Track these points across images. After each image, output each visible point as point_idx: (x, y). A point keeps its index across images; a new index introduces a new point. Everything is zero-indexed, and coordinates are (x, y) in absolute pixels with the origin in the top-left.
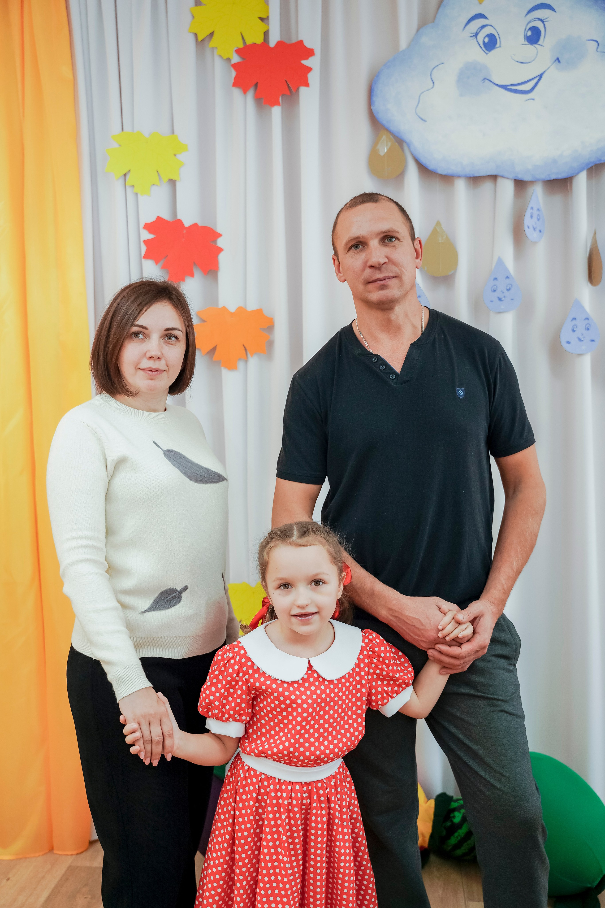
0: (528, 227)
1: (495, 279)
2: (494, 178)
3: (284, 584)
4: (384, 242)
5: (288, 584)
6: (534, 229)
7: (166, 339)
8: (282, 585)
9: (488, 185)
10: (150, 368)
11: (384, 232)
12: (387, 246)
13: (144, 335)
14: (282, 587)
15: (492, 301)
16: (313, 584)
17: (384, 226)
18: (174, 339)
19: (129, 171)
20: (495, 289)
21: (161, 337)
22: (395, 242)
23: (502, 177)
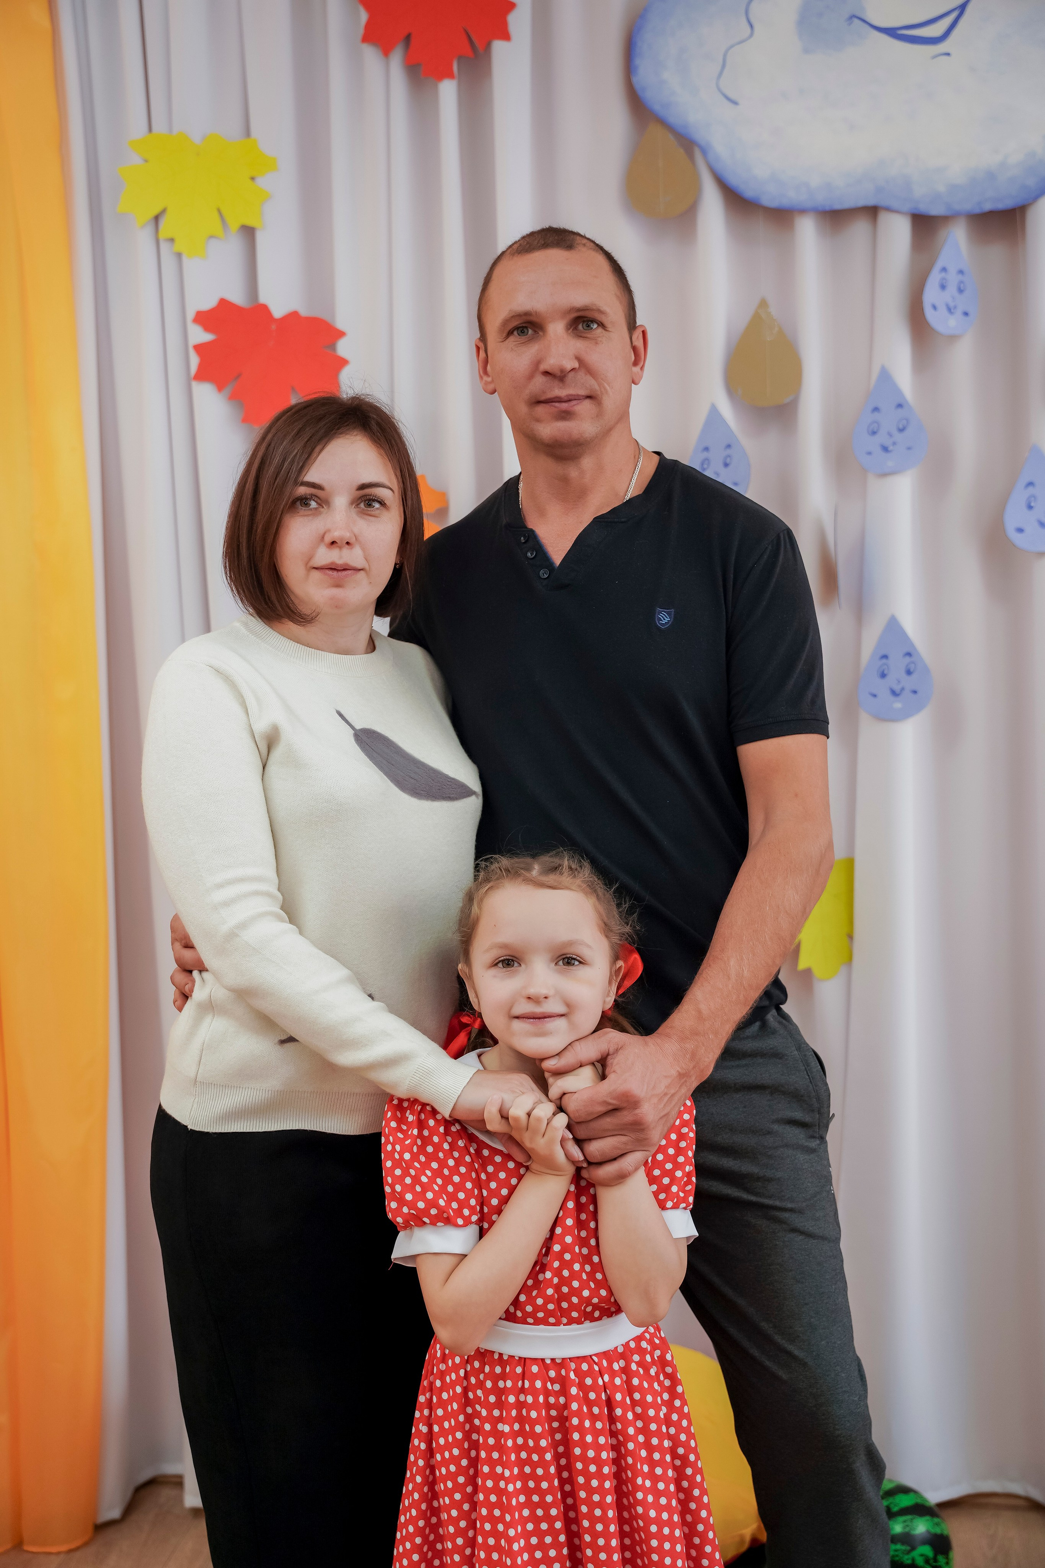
0: (935, 307)
1: (876, 409)
2: (872, 212)
3: (505, 957)
4: (576, 328)
5: (514, 959)
6: (950, 310)
8: (500, 961)
9: (860, 228)
10: (333, 563)
11: (579, 310)
12: (581, 337)
13: (319, 501)
14: (500, 965)
15: (869, 453)
16: (561, 963)
18: (376, 505)
19: (164, 211)
20: (875, 430)
21: (352, 503)
22: (598, 331)
23: (888, 209)
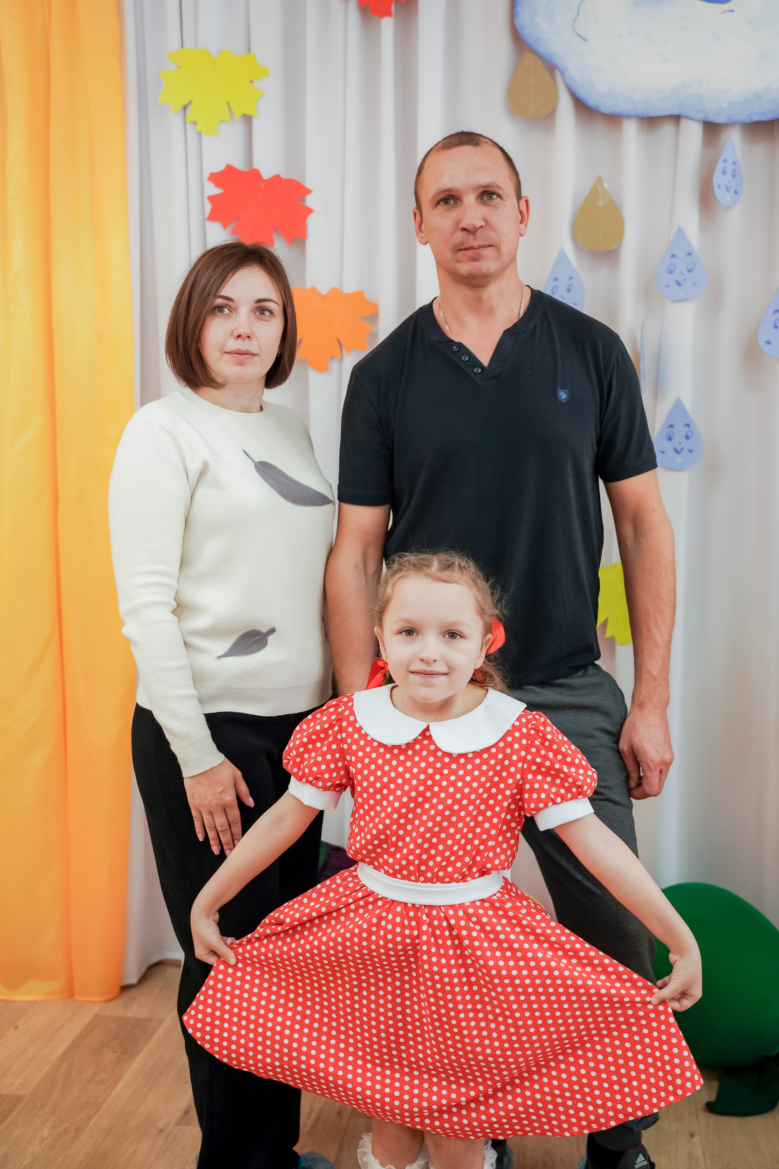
0: (719, 187)
1: (673, 256)
2: (676, 118)
3: (407, 629)
4: (482, 199)
5: (414, 630)
6: (727, 189)
7: (258, 313)
8: (404, 631)
9: (667, 130)
10: (239, 349)
11: (484, 187)
12: (486, 204)
13: (230, 309)
14: (404, 633)
15: (668, 286)
16: (446, 636)
17: (484, 179)
18: (267, 313)
19: (190, 103)
20: (672, 270)
21: (252, 311)
22: (496, 200)
23: (687, 117)
